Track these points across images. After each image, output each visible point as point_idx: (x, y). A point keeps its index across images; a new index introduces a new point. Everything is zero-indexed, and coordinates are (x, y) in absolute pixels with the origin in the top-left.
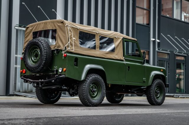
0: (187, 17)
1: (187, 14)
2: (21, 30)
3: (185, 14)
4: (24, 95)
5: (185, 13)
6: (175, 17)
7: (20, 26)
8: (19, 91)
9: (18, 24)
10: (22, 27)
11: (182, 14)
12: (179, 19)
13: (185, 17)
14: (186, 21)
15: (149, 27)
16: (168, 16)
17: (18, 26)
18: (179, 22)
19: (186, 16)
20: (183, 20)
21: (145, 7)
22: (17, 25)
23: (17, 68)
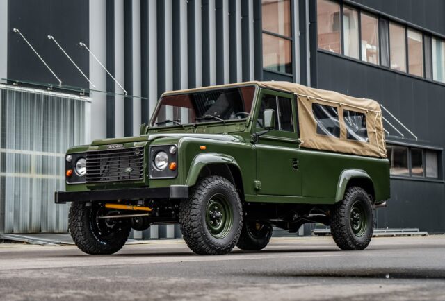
0: (374, 53)
1: (372, 45)
2: (11, 92)
3: (369, 46)
4: (27, 240)
5: (369, 43)
6: (346, 54)
7: (10, 83)
8: (12, 232)
9: (6, 78)
10: (14, 84)
11: (363, 46)
12: (356, 57)
13: (369, 53)
14: (371, 61)
15: (292, 77)
16: (331, 50)
17: (6, 82)
18: (356, 64)
19: (371, 51)
20: (364, 59)
21: (282, 32)
22: (3, 79)
23: (7, 179)
